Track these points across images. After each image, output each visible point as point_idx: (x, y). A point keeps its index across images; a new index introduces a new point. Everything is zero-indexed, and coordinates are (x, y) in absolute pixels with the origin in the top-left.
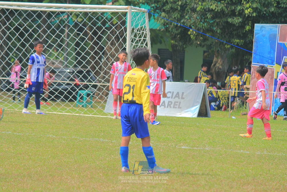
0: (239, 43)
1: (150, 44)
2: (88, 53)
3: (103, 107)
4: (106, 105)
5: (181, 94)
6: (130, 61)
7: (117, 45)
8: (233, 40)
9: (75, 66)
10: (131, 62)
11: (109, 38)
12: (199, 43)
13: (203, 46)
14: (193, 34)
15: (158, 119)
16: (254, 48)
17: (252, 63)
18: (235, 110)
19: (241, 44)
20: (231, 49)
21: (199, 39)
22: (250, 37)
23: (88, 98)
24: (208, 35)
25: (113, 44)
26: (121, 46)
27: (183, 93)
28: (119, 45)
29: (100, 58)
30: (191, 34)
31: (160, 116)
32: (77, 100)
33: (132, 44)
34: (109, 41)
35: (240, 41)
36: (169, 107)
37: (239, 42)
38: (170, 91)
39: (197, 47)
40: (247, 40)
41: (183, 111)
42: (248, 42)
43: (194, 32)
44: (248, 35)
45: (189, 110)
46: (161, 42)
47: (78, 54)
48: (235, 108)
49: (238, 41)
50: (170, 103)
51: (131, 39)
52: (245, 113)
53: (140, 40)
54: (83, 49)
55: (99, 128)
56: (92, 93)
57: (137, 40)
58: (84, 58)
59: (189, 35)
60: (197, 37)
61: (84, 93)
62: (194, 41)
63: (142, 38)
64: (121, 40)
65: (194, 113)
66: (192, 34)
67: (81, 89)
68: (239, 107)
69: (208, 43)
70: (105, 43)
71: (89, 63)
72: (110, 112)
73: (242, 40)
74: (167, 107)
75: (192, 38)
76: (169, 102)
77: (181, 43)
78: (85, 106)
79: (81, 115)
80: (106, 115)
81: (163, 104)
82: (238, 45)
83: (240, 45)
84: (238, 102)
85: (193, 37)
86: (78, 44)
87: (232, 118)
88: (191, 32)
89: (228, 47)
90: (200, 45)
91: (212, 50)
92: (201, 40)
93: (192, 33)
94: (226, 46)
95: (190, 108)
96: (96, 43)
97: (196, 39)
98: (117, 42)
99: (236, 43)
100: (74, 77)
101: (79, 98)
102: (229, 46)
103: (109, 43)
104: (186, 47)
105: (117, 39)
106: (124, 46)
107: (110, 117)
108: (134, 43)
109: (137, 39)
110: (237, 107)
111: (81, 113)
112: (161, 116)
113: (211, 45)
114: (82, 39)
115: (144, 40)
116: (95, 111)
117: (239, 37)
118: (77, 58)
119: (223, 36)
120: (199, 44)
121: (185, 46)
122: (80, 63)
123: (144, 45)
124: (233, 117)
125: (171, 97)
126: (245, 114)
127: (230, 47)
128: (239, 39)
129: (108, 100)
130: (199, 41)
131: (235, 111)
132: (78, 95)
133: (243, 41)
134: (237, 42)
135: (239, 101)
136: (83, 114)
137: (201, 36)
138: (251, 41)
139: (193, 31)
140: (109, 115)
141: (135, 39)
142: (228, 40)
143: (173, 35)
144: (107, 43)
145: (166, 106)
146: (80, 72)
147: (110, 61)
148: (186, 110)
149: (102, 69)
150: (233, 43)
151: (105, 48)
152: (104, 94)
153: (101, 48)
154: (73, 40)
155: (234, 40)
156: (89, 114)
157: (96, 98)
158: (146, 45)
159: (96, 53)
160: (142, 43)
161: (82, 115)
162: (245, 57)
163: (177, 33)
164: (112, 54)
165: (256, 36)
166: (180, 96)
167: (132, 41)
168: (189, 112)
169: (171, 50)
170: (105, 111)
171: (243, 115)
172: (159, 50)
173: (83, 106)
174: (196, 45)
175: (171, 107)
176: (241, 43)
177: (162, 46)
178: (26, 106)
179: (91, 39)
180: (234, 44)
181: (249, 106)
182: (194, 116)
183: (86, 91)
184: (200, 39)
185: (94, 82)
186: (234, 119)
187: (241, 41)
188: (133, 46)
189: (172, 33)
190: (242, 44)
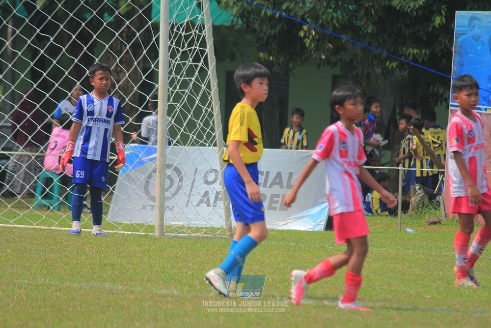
0: (417, 57)
4: (112, 205)
5: (287, 176)
7: (136, 63)
8: (404, 49)
12: (323, 57)
13: (335, 64)
14: (311, 38)
16: (454, 68)
17: (451, 103)
18: (413, 213)
19: (423, 60)
20: (400, 71)
21: (325, 47)
22: (445, 42)
24: (344, 37)
27: (291, 174)
28: (141, 64)
30: (305, 37)
34: (119, 54)
35: (421, 51)
37: (417, 53)
39: (319, 66)
40: (437, 50)
41: (292, 217)
42: (439, 54)
43: (314, 33)
44: (440, 38)
45: (305, 213)
48: (411, 209)
49: (415, 51)
51: (169, 50)
52: (436, 221)
55: (100, 259)
59: (302, 40)
60: (320, 43)
62: (312, 52)
64: (144, 52)
65: (317, 220)
66: (308, 38)
68: (421, 205)
69: (346, 56)
72: (120, 222)
73: (426, 48)
75: (307, 45)
77: (282, 60)
79: (52, 228)
82: (415, 60)
83: (420, 60)
84: (419, 194)
85: (310, 45)
87: (406, 232)
88: (305, 32)
89: (392, 66)
90: (328, 62)
91: (354, 73)
92: (328, 50)
93: (307, 35)
94: (388, 64)
95: (307, 209)
97: (317, 49)
98: (137, 57)
99: (411, 57)
102: (394, 65)
103: (118, 60)
104: (294, 68)
106: (153, 66)
107: (122, 232)
109: (182, 49)
110: (417, 205)
111: (53, 224)
113: (351, 61)
116: (86, 219)
117: (418, 42)
118: (42, 96)
119: (381, 41)
120: (324, 60)
121: (291, 65)
123: (200, 63)
124: (409, 230)
125: (262, 185)
126: (435, 223)
127: (397, 66)
128: (418, 48)
129: (116, 193)
130: (323, 51)
131: (411, 215)
133: (427, 52)
134: (414, 53)
135: (419, 192)
136: (57, 226)
137: (330, 42)
138: (445, 51)
139: (309, 30)
140: (120, 228)
142: (392, 50)
143: (262, 39)
144: (115, 59)
148: (299, 215)
150: (404, 57)
155: (407, 50)
158: (206, 63)
161: (56, 228)
162: (432, 88)
163: (272, 34)
165: (459, 40)
166: (285, 183)
168: (306, 219)
170: (109, 218)
171: (430, 224)
174: (318, 61)
176: (423, 56)
180: (406, 59)
181: (445, 202)
182: (317, 229)
184: (327, 47)
186: (410, 233)
187: (424, 51)
189: (262, 35)
190: (426, 59)
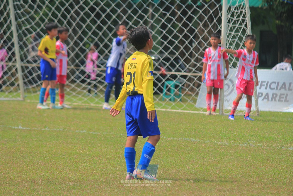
1: (250, 25)
2: (176, 37)
3: (195, 101)
4: (198, 98)
5: (288, 84)
6: (227, 45)
7: (210, 26)
9: (161, 53)
10: (227, 47)
11: (201, 18)
15: (260, 115)
23: (176, 90)
25: (205, 25)
26: (215, 27)
27: (290, 84)
28: (213, 27)
29: (191, 43)
31: (262, 111)
32: (164, 93)
33: (228, 26)
34: (201, 22)
36: (273, 100)
38: (275, 81)
41: (291, 105)
46: (263, 23)
47: (165, 38)
50: (275, 96)
51: (227, 19)
53: (238, 21)
54: (170, 32)
55: (190, 126)
56: (181, 83)
57: (235, 21)
58: (171, 43)
61: (171, 84)
63: (241, 18)
64: (215, 20)
67: (168, 80)
70: (196, 25)
71: (177, 48)
72: (202, 107)
74: (272, 100)
76: (273, 94)
77: (287, 24)
78: (172, 100)
79: (168, 110)
80: (198, 110)
81: (266, 97)
86: (164, 27)
96: (185, 25)
98: (211, 23)
100: (159, 65)
101: (165, 90)
103: (201, 25)
105: (211, 19)
106: (219, 28)
107: (202, 113)
108: (231, 24)
109: (235, 19)
111: (168, 108)
112: (264, 112)
114: (169, 20)
115: (243, 21)
116: (185, 106)
118: (163, 43)
122: (166, 48)
123: (243, 26)
125: (275, 89)
129: (200, 92)
132: (165, 86)
136: (170, 109)
140: (202, 110)
141: (232, 20)
143: (278, 14)
144: (199, 24)
145: (270, 99)
146: (167, 59)
147: (202, 45)
149: (193, 55)
151: (196, 31)
152: (196, 85)
153: (191, 31)
154: (158, 21)
156: (178, 109)
157: (186, 90)
158: (246, 26)
159: (186, 37)
160: (241, 24)
163: (283, 11)
164: (205, 37)
166: (287, 88)
167: (229, 22)
169: (275, 32)
170: (197, 105)
172: (262, 33)
173: (170, 100)
175: (275, 100)
177: (265, 28)
178: (107, 100)
179: (180, 19)
183: (174, 82)
185: (183, 71)
188: (230, 28)
189: (277, 12)
